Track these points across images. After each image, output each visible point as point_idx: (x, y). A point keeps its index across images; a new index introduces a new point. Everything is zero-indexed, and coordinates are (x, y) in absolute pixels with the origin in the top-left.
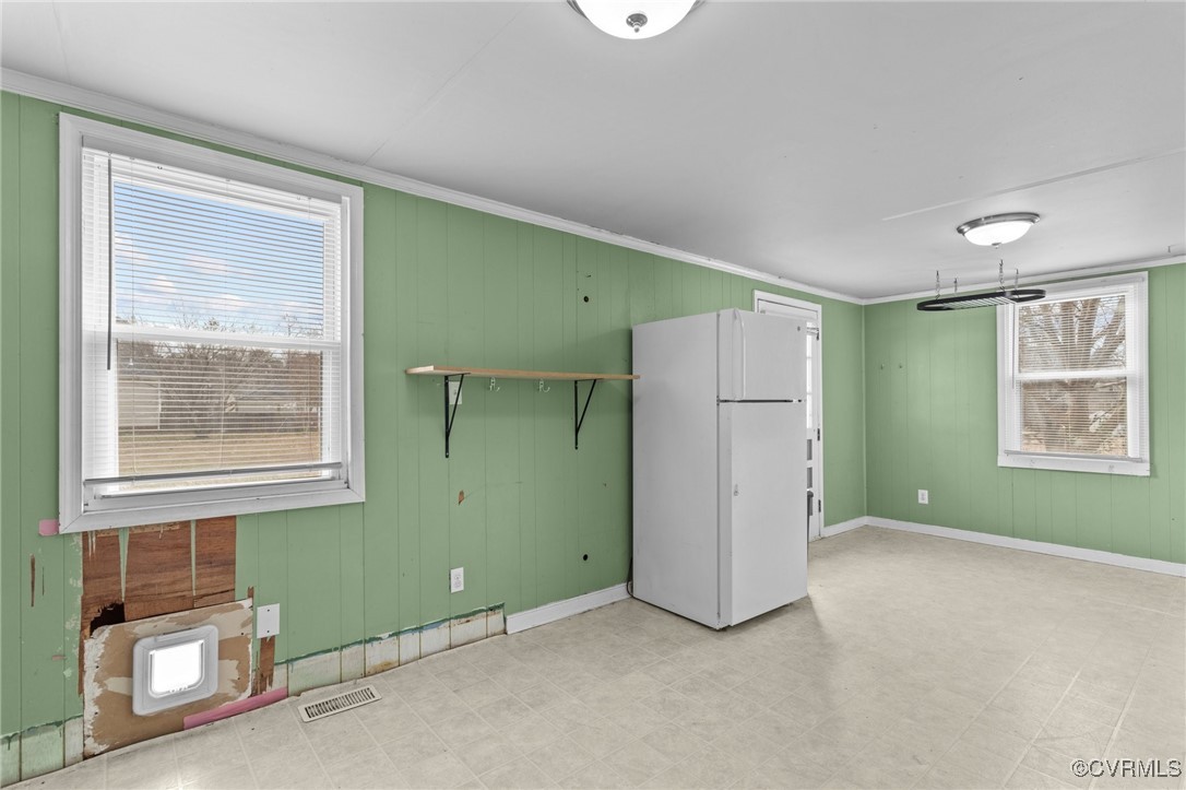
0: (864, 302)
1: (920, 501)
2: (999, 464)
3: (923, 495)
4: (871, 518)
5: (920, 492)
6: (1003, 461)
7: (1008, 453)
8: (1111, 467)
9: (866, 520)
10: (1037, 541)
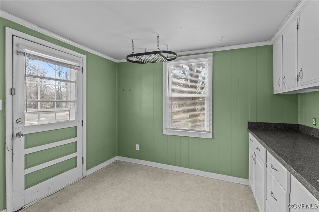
0: (117, 61)
1: (136, 149)
2: (163, 134)
3: (137, 146)
4: (119, 156)
5: (137, 145)
6: (165, 132)
7: (167, 129)
8: (200, 135)
9: (117, 158)
10: (175, 166)
